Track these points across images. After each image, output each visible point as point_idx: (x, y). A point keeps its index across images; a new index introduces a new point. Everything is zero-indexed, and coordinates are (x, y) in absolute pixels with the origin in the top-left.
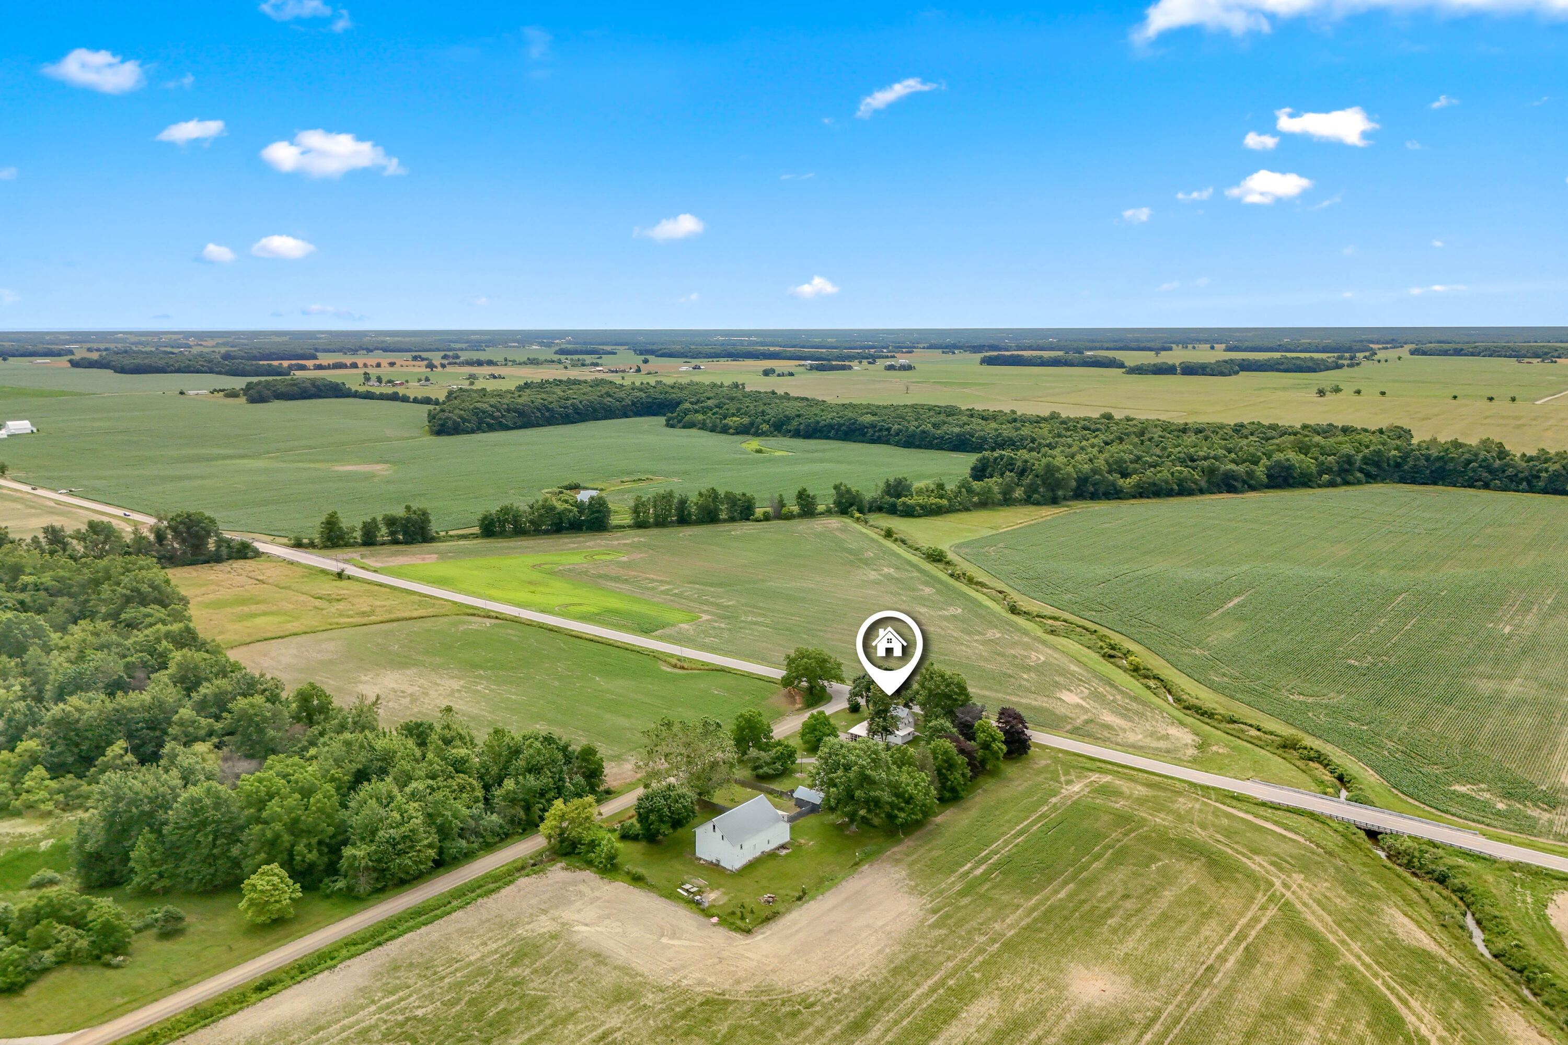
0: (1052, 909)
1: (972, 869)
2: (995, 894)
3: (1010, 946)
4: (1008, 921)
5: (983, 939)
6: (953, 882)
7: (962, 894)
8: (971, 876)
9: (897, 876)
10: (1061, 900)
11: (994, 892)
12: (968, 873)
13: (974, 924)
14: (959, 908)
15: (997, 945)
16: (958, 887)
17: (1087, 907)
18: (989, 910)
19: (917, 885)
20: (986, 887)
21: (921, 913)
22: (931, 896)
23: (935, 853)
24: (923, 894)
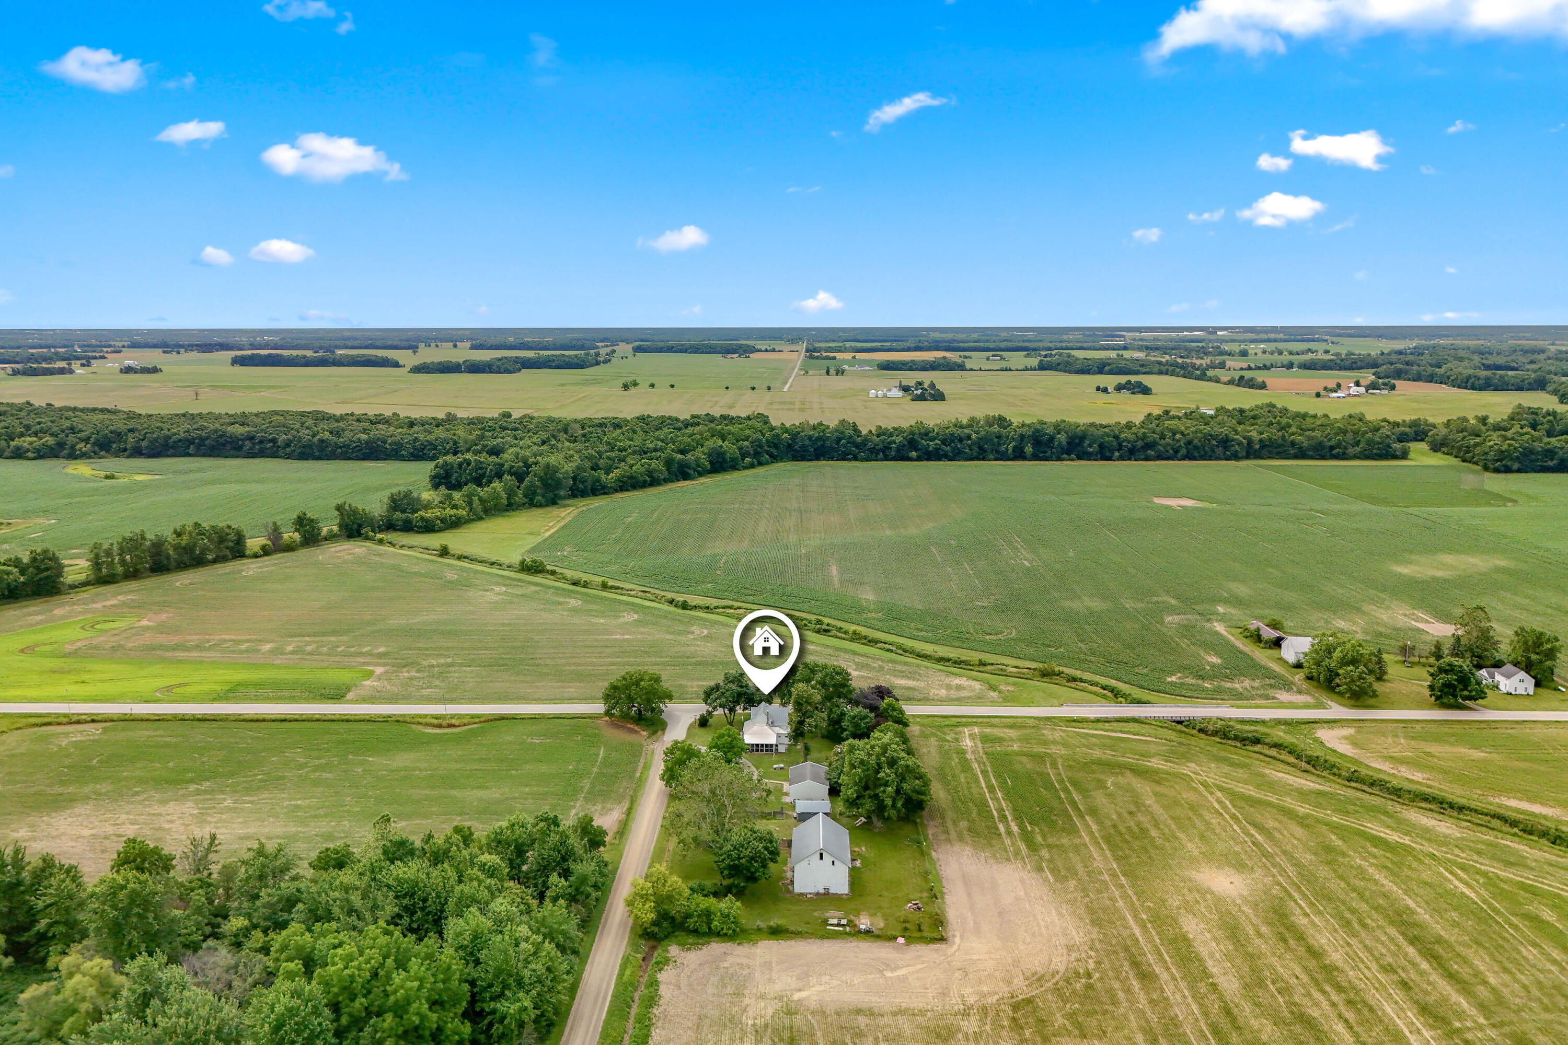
0: (1107, 839)
1: (1008, 828)
2: (1053, 841)
3: (1130, 876)
4: (1097, 858)
5: (1106, 877)
6: (1012, 843)
7: (1032, 850)
8: (1015, 834)
10: (1100, 831)
11: (1049, 840)
12: (1009, 832)
13: (1080, 869)
14: (1050, 861)
15: (1122, 878)
17: (1122, 829)
18: (1070, 854)
19: (993, 854)
20: (1038, 837)
21: (1034, 875)
22: (1015, 859)
23: (962, 824)
24: (1008, 859)
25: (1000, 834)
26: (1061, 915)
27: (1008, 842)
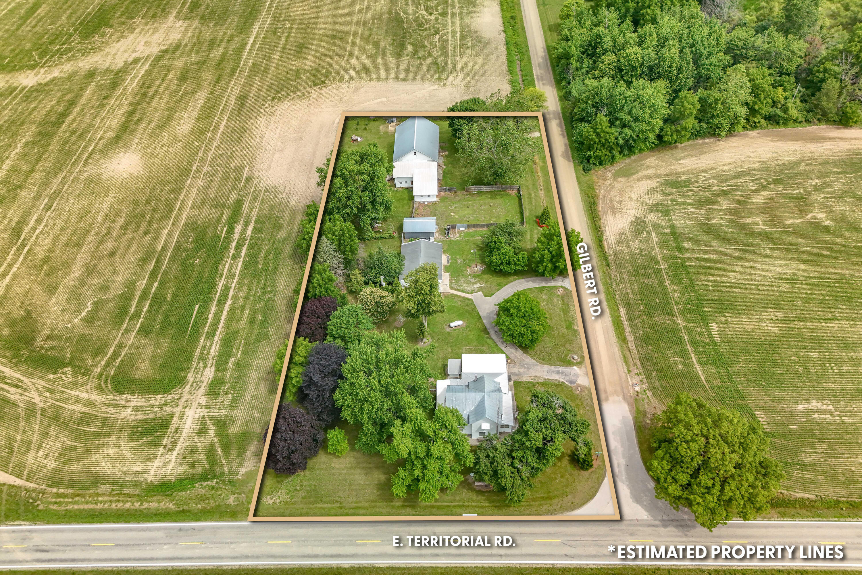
0: (168, 216)
1: (244, 230)
2: (215, 213)
3: (185, 172)
4: (195, 190)
5: (205, 169)
6: (251, 210)
7: (239, 204)
8: (242, 222)
9: (296, 198)
10: (163, 228)
11: (218, 214)
12: (246, 225)
13: (217, 179)
14: (234, 188)
15: (194, 168)
16: (246, 207)
17: (142, 229)
18: (212, 196)
19: (276, 196)
20: (225, 218)
21: (256, 174)
22: (260, 191)
23: (283, 234)
24: (267, 190)
25: (257, 221)
26: (262, 138)
27: (255, 213)
